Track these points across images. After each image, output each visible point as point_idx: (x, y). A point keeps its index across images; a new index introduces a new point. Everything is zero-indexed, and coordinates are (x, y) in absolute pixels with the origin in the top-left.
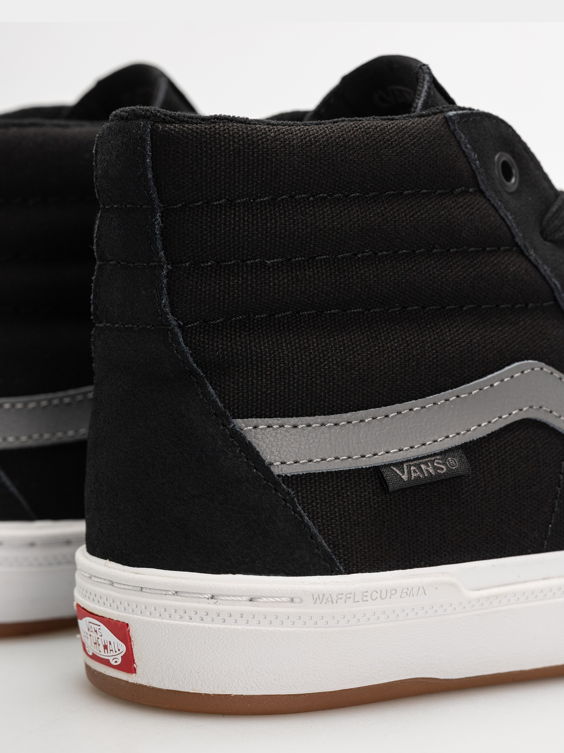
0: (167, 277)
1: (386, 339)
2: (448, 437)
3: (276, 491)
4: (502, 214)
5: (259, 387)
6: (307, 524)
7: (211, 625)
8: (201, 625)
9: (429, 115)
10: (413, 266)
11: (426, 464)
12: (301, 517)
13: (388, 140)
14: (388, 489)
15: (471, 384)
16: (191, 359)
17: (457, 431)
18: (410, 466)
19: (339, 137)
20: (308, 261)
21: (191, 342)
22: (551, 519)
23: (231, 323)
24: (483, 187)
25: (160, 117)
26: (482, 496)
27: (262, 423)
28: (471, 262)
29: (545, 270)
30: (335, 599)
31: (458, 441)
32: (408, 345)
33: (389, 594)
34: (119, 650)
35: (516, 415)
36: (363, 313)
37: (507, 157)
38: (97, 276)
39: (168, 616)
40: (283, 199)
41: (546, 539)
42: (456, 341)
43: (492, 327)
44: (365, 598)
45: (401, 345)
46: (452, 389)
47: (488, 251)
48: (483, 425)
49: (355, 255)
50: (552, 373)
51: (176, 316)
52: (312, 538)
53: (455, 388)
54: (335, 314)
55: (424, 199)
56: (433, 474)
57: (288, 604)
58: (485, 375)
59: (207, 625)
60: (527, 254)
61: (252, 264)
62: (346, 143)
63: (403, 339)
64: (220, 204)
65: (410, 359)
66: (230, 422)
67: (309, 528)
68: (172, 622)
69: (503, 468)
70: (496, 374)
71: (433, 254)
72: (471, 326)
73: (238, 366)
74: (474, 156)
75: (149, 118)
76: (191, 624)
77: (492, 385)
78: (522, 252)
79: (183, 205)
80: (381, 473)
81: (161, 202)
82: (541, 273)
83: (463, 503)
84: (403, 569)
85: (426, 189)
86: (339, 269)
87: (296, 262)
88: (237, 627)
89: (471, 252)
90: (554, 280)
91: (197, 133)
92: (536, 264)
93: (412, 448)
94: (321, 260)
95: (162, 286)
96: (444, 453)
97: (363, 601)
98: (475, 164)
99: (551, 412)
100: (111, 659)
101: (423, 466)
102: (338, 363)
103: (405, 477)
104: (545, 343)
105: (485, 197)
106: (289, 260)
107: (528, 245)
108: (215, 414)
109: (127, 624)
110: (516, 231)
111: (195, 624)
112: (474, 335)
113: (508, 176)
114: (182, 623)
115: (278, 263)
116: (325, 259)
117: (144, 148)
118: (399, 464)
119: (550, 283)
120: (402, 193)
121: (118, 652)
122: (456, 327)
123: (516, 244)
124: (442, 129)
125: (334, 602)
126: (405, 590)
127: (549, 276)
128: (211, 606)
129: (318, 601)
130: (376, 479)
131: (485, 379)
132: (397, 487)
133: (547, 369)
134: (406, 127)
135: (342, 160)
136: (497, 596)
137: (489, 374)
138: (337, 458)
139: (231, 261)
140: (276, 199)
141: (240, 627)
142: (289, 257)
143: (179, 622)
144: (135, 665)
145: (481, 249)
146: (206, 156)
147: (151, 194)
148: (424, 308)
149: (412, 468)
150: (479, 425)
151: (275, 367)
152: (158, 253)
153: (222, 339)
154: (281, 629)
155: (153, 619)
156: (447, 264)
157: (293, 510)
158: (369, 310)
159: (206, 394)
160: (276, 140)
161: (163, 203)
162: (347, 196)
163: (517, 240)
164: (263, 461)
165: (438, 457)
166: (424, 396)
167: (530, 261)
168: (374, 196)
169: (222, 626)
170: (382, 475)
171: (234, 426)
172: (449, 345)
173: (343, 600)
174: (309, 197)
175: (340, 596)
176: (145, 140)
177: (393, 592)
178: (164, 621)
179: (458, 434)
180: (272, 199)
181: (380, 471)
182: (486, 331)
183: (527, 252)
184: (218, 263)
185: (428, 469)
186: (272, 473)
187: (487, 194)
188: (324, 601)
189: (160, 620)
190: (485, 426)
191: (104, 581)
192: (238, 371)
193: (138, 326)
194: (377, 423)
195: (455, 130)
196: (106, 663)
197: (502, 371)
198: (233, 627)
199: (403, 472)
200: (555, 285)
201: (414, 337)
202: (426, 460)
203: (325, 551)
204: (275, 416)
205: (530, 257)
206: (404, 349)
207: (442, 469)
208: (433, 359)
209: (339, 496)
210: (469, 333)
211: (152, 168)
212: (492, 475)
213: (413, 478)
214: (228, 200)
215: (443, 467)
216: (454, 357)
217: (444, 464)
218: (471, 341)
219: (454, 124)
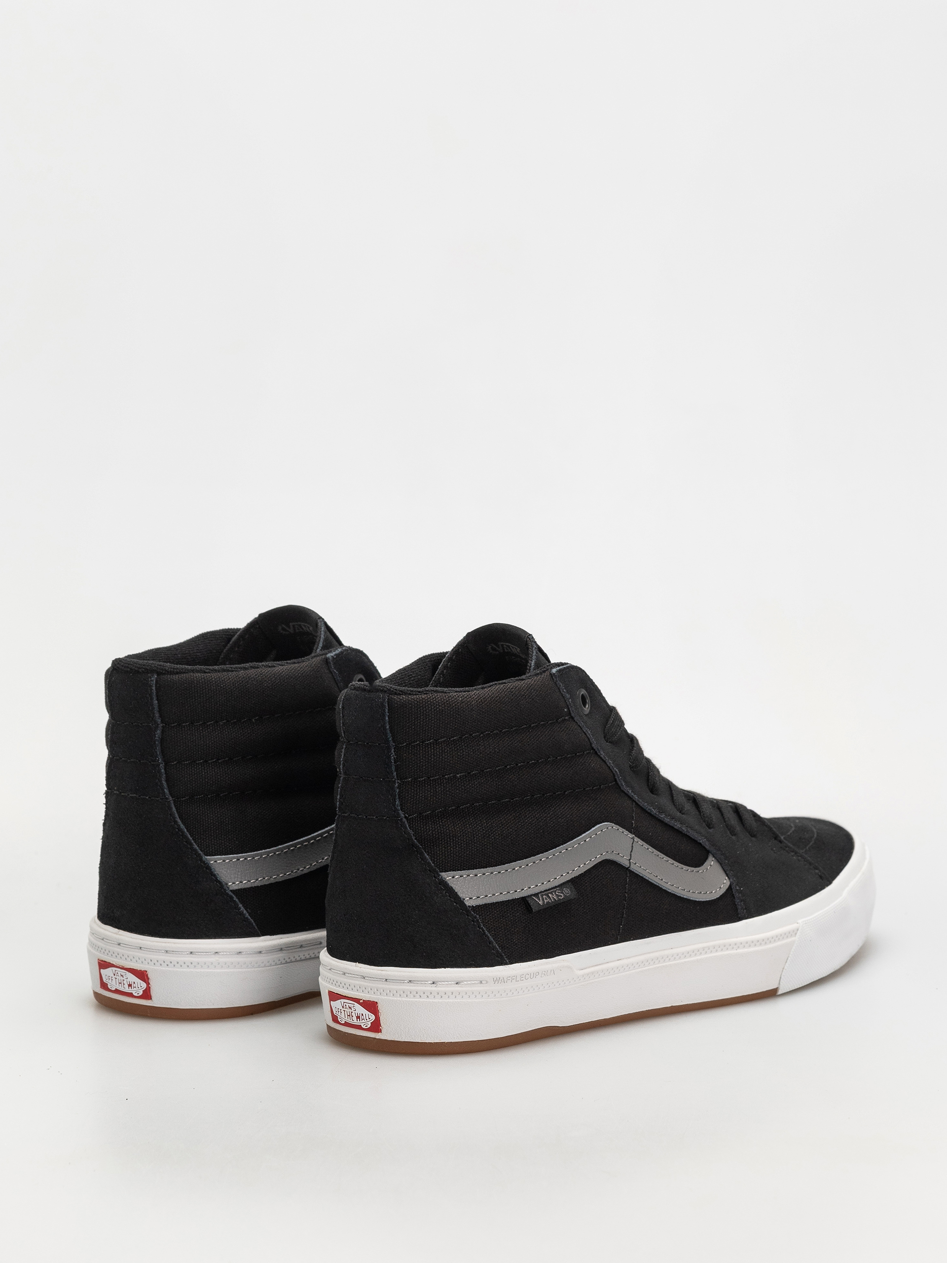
0: (398, 788)
1: (525, 817)
2: (562, 875)
3: (468, 916)
4: (585, 731)
5: (455, 853)
6: (487, 935)
7: (433, 1000)
8: (428, 1000)
9: (541, 673)
10: (538, 771)
11: (551, 893)
12: (483, 931)
13: (524, 695)
14: (532, 911)
15: (574, 840)
16: (413, 838)
17: (567, 872)
18: (543, 895)
19: (497, 697)
20: (480, 773)
21: (413, 826)
22: (622, 922)
23: (435, 813)
24: (573, 715)
25: (393, 691)
26: (583, 910)
27: (457, 874)
28: (570, 764)
29: (610, 763)
30: (505, 980)
31: (569, 878)
32: (538, 820)
33: (535, 976)
34: (369, 1019)
35: (599, 858)
36: (510, 801)
37: (583, 692)
38: (342, 784)
39: (405, 996)
40: (466, 737)
41: (618, 935)
42: (564, 815)
43: (583, 803)
44: (522, 979)
45: (533, 820)
46: (563, 845)
47: (578, 755)
48: (581, 866)
49: (506, 766)
50: (618, 829)
51: (404, 811)
52: (490, 944)
53: (564, 844)
54: (493, 804)
55: (543, 728)
56: (557, 899)
57: (479, 985)
58: (581, 835)
59: (431, 1000)
60: (599, 754)
61: (448, 777)
62: (501, 700)
63: (534, 817)
64: (430, 743)
65: (539, 829)
66: (439, 875)
67: (488, 938)
68: (409, 999)
69: (594, 892)
70: (587, 833)
71: (549, 761)
72: (571, 804)
73: (441, 841)
74: (568, 696)
75: (385, 692)
76: (421, 1000)
77: (585, 841)
78: (596, 753)
79: (407, 744)
80: (527, 901)
81: (394, 742)
82: (607, 766)
83: (573, 916)
84: (540, 959)
85: (543, 721)
86: (498, 777)
87: (473, 774)
88: (449, 1000)
89: (569, 757)
90: (615, 769)
91: (416, 701)
92: (605, 759)
93: (543, 884)
94: (487, 772)
95: (395, 793)
96: (561, 886)
97: (521, 980)
98: (569, 701)
99: (618, 854)
100: (362, 1025)
101: (550, 895)
102: (499, 834)
103: (541, 903)
104: (613, 810)
105: (574, 721)
106: (470, 773)
107: (599, 748)
108: (429, 870)
109: (377, 1002)
110: (593, 740)
111: (424, 1000)
112: (574, 810)
113: (584, 704)
114: (416, 1000)
115: (463, 776)
116: (489, 771)
117: (384, 710)
118: (536, 895)
119: (613, 771)
120: (530, 726)
121: (368, 1020)
122: (563, 805)
123: (593, 749)
124: (550, 682)
125: (505, 982)
126: (544, 973)
127: (612, 767)
128: (433, 988)
129: (496, 982)
130: (523, 905)
131: (581, 837)
132: (537, 909)
133: (616, 827)
134: (532, 685)
135: (500, 711)
136: (593, 973)
137: (583, 833)
138: (501, 893)
139: (436, 776)
140: (462, 737)
141: (451, 1001)
142: (469, 771)
143: (413, 1000)
144: (381, 1028)
145: (574, 755)
146: (423, 715)
147: (389, 738)
148: (543, 795)
149: (544, 897)
150: (579, 867)
151: (463, 840)
152: (393, 774)
153: (431, 824)
154: (475, 1000)
155: (396, 998)
156: (557, 767)
157: (478, 927)
158: (513, 799)
159: (424, 859)
160: (463, 703)
161: (395, 743)
162: (501, 731)
163: (593, 746)
164: (460, 898)
165: (558, 889)
166: (547, 851)
167: (601, 758)
168: (515, 730)
169: (441, 1000)
170: (528, 902)
171: (442, 877)
172: (560, 818)
173: (510, 981)
174: (480, 734)
175: (508, 978)
176: (384, 706)
177: (537, 974)
178: (403, 999)
179: (568, 873)
180: (460, 737)
181: (526, 899)
182: (580, 806)
183: (599, 752)
184: (429, 778)
185: (553, 897)
186: (465, 905)
187: (575, 719)
188: (500, 981)
189: (400, 999)
190: (583, 866)
191: (357, 976)
192: (441, 843)
193: (377, 817)
194: (522, 870)
195: (557, 681)
196: (359, 1027)
197: (591, 831)
198: (447, 1000)
199: (539, 900)
200: (616, 771)
201: (540, 815)
202: (552, 891)
203: (498, 951)
204: (464, 870)
205: (601, 756)
206: (535, 822)
207: (561, 896)
208: (552, 827)
209: (503, 916)
210: (570, 809)
211: (389, 722)
212: (588, 897)
213: (545, 903)
214: (435, 739)
215: (562, 895)
216: (563, 825)
217: (562, 893)
218: (572, 813)
219: (556, 678)
